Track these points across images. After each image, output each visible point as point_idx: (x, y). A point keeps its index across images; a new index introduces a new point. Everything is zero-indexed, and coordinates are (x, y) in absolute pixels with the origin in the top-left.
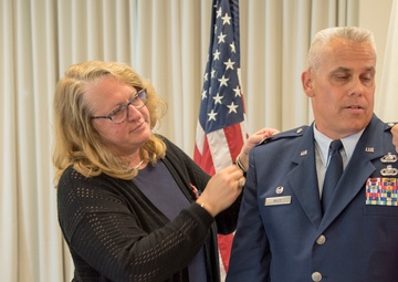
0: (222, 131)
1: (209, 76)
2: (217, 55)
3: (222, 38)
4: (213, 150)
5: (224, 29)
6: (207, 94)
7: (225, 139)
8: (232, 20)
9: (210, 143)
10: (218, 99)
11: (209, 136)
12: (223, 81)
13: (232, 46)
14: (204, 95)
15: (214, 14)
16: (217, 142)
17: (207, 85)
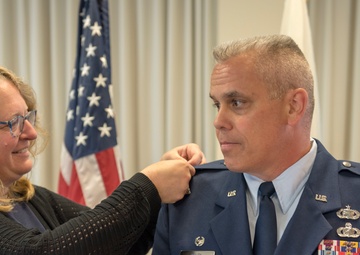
0: (93, 157)
1: (76, 93)
2: (85, 70)
3: (91, 51)
4: (83, 179)
5: (93, 40)
6: (74, 114)
7: (96, 166)
8: (102, 31)
9: (80, 170)
10: (88, 120)
11: (78, 163)
12: (94, 100)
13: (103, 60)
14: (70, 115)
15: (81, 24)
16: (87, 170)
17: (74, 104)
